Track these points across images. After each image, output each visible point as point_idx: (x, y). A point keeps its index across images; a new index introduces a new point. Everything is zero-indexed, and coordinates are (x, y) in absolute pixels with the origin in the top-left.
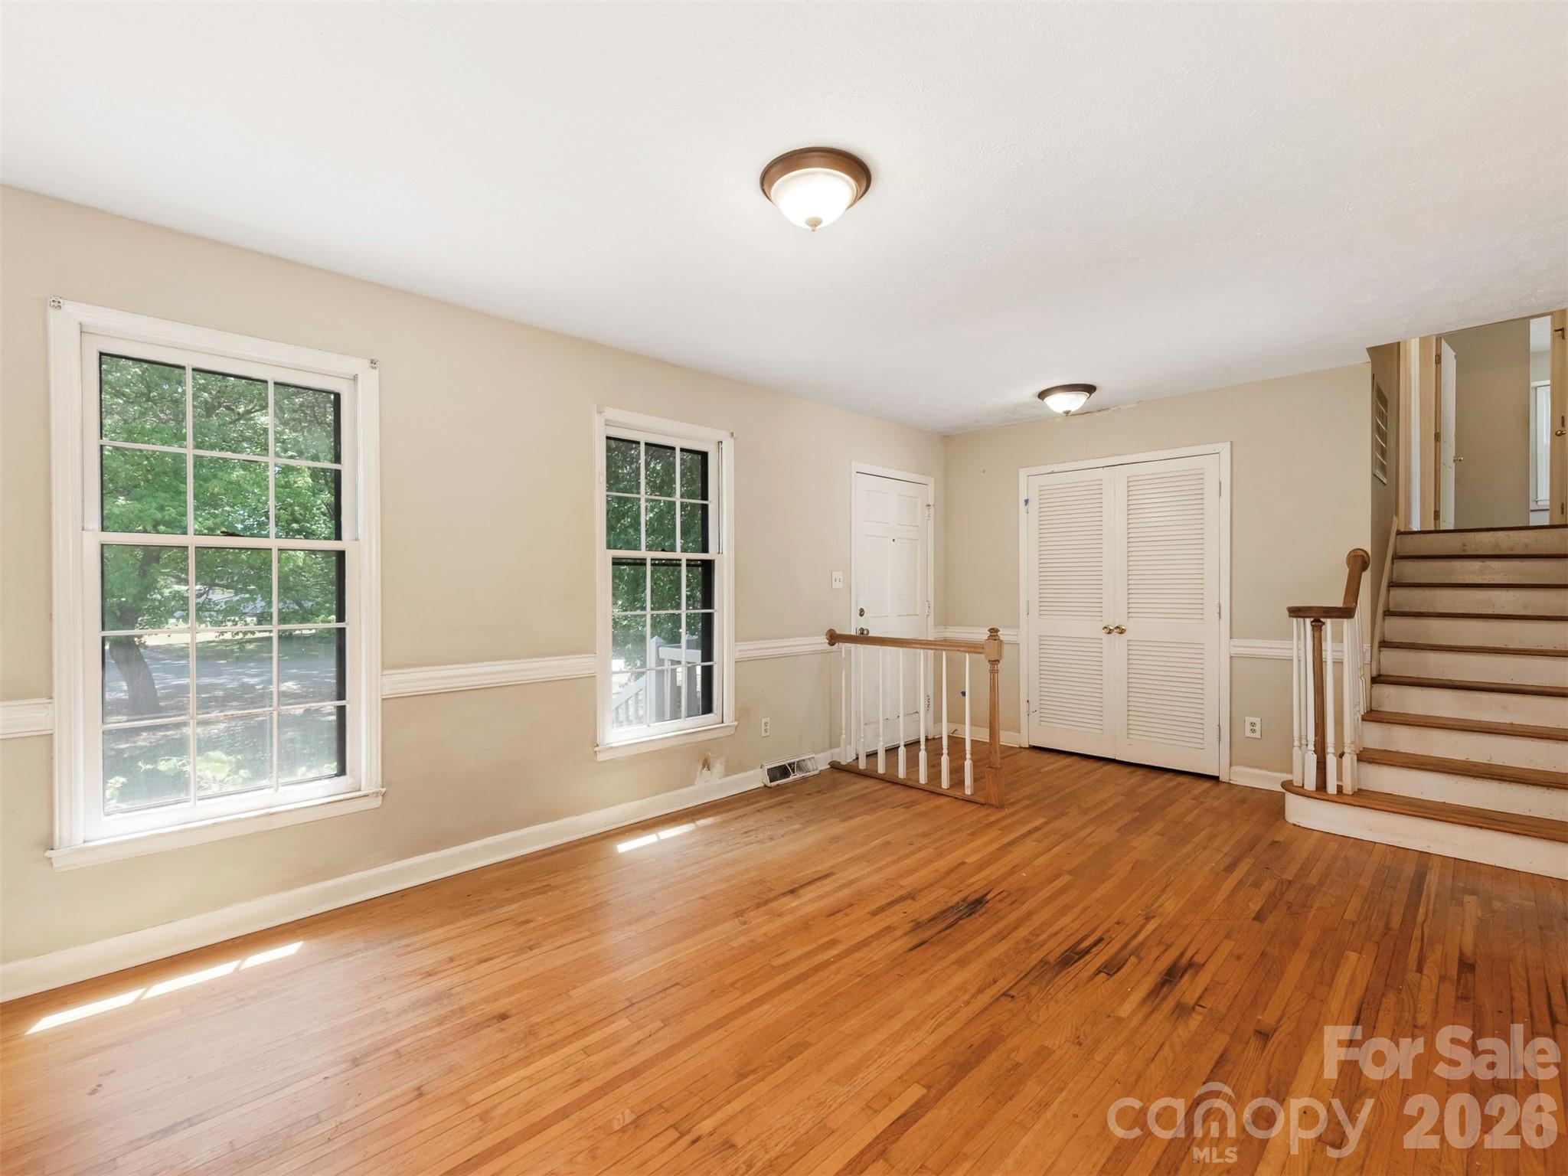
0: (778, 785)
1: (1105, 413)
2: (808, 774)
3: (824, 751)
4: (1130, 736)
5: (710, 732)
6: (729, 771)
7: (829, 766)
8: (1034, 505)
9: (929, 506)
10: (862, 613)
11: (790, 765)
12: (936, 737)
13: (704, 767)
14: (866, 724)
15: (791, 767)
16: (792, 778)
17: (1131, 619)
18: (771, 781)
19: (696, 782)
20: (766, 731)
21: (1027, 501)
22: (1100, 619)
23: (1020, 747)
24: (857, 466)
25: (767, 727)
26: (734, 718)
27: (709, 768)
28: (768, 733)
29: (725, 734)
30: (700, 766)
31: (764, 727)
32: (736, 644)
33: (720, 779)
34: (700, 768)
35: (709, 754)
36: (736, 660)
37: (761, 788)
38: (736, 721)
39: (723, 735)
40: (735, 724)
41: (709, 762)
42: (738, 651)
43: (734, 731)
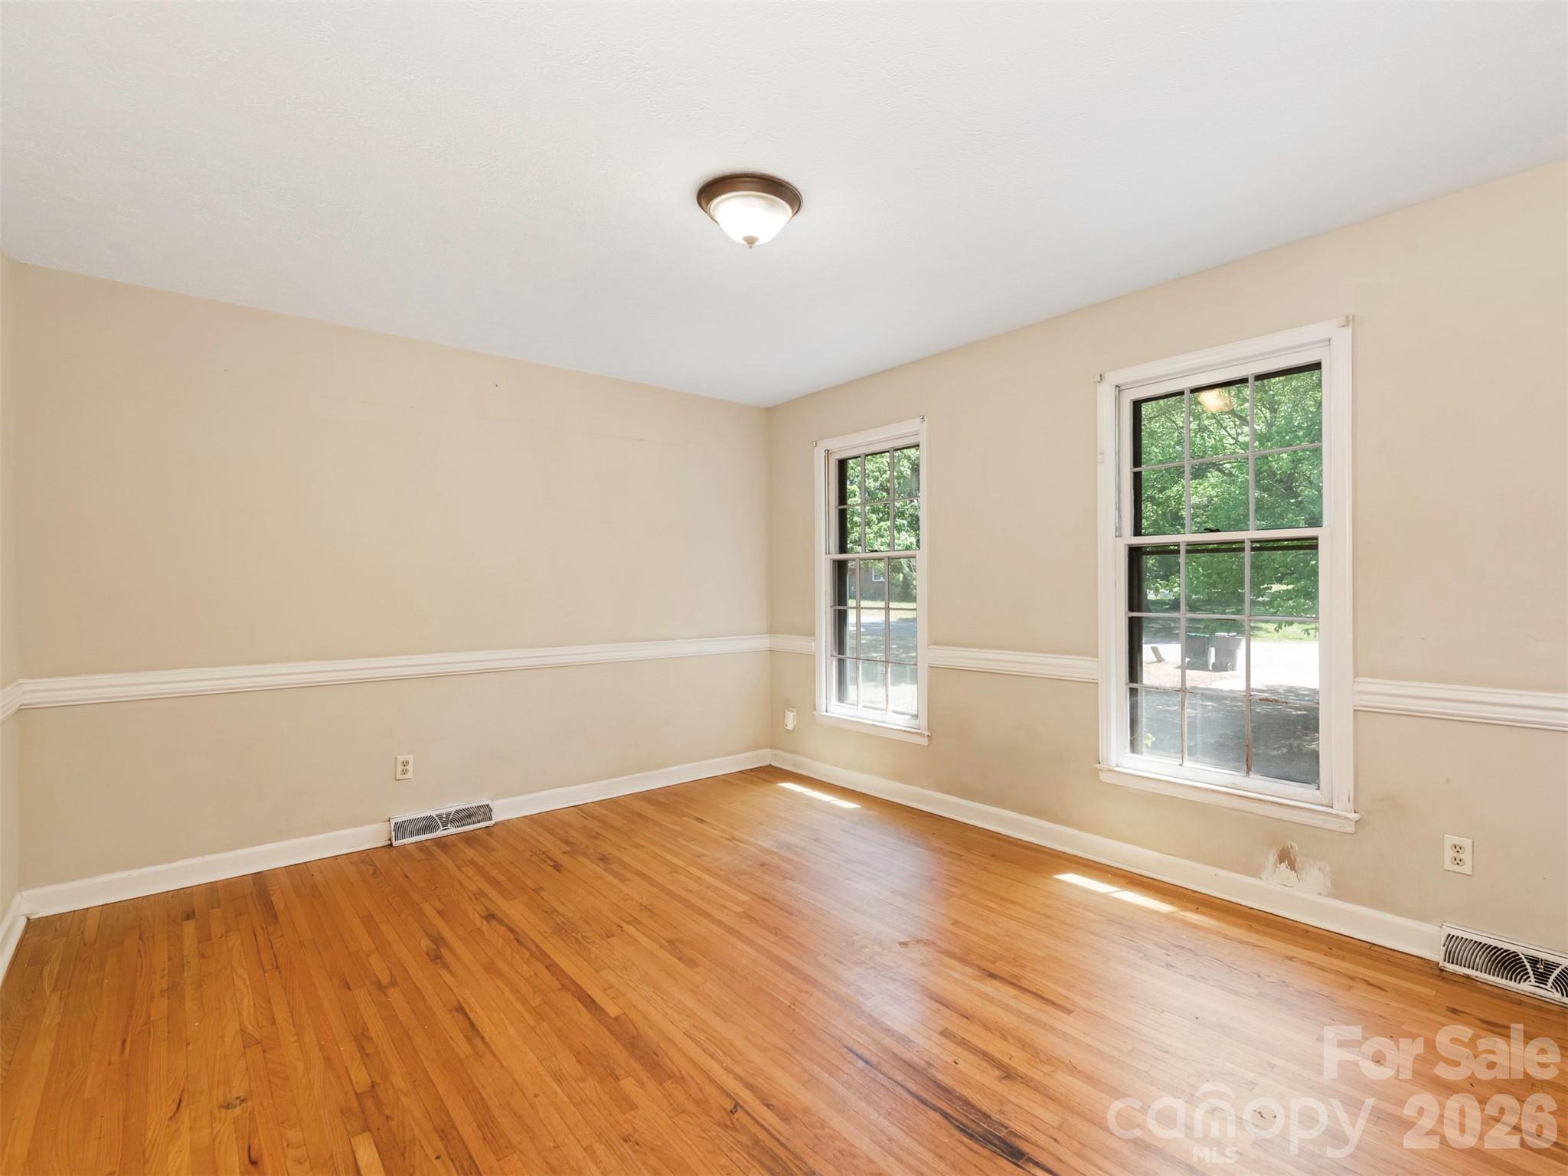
0: (1468, 977)
5: (1293, 812)
11: (1533, 961)
13: (1281, 861)
15: (1534, 967)
16: (1525, 987)
18: (1450, 959)
19: (1262, 876)
20: (1457, 861)
25: (1461, 856)
26: (1351, 806)
27: (1292, 867)
28: (1466, 868)
29: (1328, 826)
30: (1274, 855)
31: (1449, 854)
32: (1357, 680)
33: (1320, 897)
34: (1272, 858)
35: (1294, 845)
36: (1356, 708)
37: (1422, 960)
38: (1355, 812)
39: (1321, 824)
40: (1353, 816)
41: (1292, 857)
42: (1361, 692)
43: (1351, 829)
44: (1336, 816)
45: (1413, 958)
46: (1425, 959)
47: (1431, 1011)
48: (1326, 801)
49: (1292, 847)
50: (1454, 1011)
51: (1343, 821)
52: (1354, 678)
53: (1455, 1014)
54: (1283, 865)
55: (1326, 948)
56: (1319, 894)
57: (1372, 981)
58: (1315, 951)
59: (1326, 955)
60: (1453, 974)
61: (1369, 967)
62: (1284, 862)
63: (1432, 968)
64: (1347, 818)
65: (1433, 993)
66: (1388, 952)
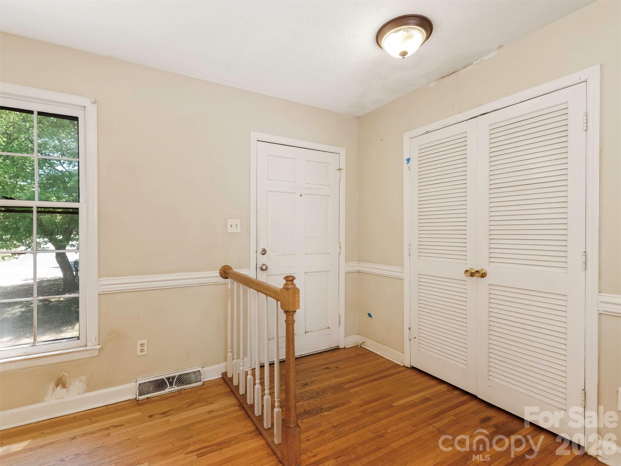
0: (148, 398)
1: (469, 68)
2: (188, 386)
3: (218, 363)
4: (491, 378)
5: (70, 355)
6: (91, 387)
7: (221, 376)
8: (414, 162)
9: (340, 170)
10: (264, 252)
11: (168, 379)
12: (347, 347)
13: (57, 385)
14: (270, 339)
15: (169, 381)
16: (167, 390)
17: (491, 264)
18: (140, 394)
19: (45, 400)
20: (142, 351)
21: (408, 160)
22: (464, 262)
23: (404, 366)
24: (255, 135)
25: (143, 348)
26: (97, 342)
27: (64, 386)
28: (145, 353)
29: (85, 356)
30: (52, 385)
31: (139, 348)
32: (99, 279)
33: (80, 395)
34: (52, 386)
35: (65, 374)
36: (99, 293)
37: (129, 401)
38: (99, 345)
39: (81, 357)
40: (98, 347)
41: (64, 381)
42: (102, 285)
43: (97, 354)
44: (90, 350)
45: (125, 402)
46: (130, 400)
47: (144, 422)
48: (82, 344)
49: (64, 376)
50: (151, 416)
51: (93, 351)
52: (99, 278)
53: (151, 417)
54: (59, 387)
55: (88, 421)
56: (79, 394)
57: (116, 424)
58: (84, 426)
59: (90, 424)
60: (142, 400)
61: (111, 418)
62: (59, 386)
63: (134, 402)
64: (95, 349)
65: (139, 414)
66: (115, 405)
